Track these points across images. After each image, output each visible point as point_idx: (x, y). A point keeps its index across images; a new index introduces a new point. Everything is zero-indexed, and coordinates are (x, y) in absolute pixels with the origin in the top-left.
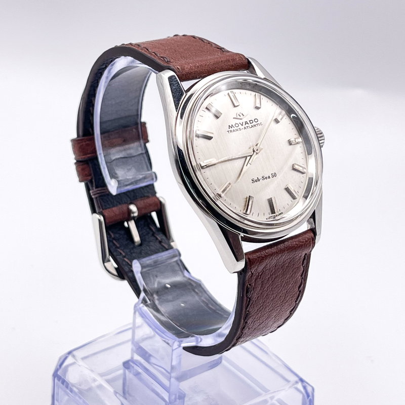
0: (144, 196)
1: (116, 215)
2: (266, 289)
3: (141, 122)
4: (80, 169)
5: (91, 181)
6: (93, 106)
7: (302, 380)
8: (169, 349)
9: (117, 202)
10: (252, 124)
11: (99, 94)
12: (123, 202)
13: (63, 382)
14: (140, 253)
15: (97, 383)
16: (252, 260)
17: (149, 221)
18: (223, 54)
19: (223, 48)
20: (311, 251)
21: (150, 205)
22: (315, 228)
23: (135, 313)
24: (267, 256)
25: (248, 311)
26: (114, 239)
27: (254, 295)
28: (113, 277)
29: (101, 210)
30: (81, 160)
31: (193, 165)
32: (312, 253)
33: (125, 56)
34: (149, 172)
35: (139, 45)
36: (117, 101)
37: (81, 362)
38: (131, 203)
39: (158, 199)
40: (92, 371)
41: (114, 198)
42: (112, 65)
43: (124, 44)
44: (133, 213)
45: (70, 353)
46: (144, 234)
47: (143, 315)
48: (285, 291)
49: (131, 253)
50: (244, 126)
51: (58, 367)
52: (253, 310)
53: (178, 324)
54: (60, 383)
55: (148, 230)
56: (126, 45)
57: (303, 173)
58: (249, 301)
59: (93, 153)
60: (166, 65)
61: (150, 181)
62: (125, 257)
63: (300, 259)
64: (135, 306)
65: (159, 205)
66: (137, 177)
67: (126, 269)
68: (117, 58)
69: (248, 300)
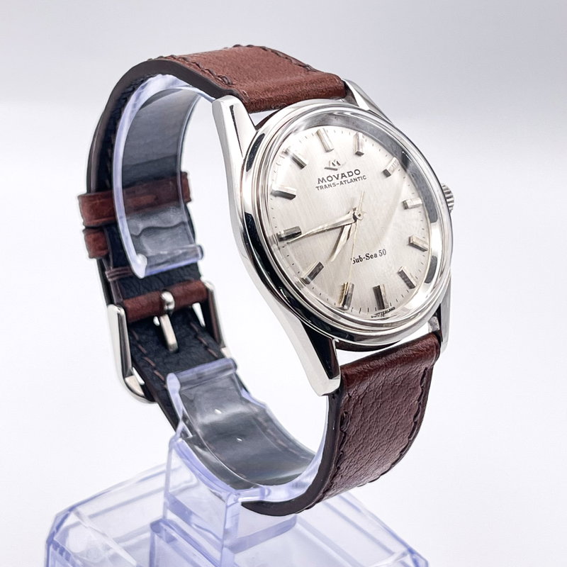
0: (184, 280)
1: (143, 307)
2: (368, 419)
3: (181, 172)
4: (91, 240)
5: (107, 258)
6: (112, 146)
7: (411, 551)
8: (222, 505)
9: (145, 288)
10: (351, 178)
11: (122, 129)
12: (154, 288)
13: (62, 551)
14: (178, 364)
15: (111, 552)
16: (350, 377)
17: (190, 316)
18: (308, 74)
19: (308, 66)
20: (434, 364)
21: (193, 293)
22: (440, 330)
23: (170, 451)
24: (373, 371)
25: (342, 451)
26: (139, 342)
27: (352, 429)
28: (137, 399)
29: (122, 300)
30: (92, 225)
31: (267, 236)
32: (434, 366)
33: (163, 74)
34: (192, 246)
35: (184, 59)
36: (148, 141)
37: (87, 523)
38: (165, 290)
39: (203, 284)
40: (104, 535)
41: (140, 282)
42: (143, 87)
43: (162, 57)
44: (169, 304)
45: (72, 509)
46: (183, 336)
47: (182, 455)
48: (395, 422)
49: (165, 364)
50: (340, 179)
51: (55, 529)
52: (349, 451)
53: (235, 469)
54: (57, 553)
55: (188, 329)
56: (166, 58)
57: (423, 250)
58: (344, 437)
59: (110, 216)
60: (225, 88)
61: (193, 257)
62: (155, 369)
63: (418, 376)
64: (171, 443)
65: (205, 294)
66: (175, 252)
67: (157, 386)
68: (152, 77)
69: (343, 435)
